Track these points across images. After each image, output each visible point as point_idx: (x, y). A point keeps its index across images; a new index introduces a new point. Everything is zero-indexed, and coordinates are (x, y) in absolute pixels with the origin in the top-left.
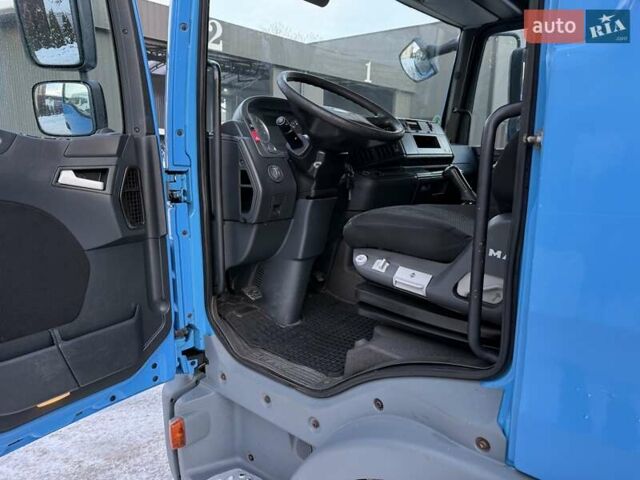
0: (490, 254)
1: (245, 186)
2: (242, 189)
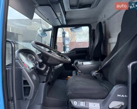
0: (118, 96)
1: (25, 86)
2: (24, 87)
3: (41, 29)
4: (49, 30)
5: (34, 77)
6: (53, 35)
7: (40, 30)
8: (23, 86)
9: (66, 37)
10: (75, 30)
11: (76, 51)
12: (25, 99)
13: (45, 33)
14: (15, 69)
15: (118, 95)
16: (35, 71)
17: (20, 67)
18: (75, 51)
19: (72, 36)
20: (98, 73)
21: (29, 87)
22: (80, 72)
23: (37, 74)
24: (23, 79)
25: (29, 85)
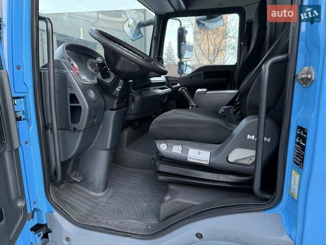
3: (131, 21)
4: (149, 24)
5: (92, 94)
6: (155, 35)
7: (130, 23)
8: (70, 105)
9: (187, 44)
10: (207, 24)
11: (205, 73)
12: (72, 129)
13: (140, 32)
14: (54, 73)
15: (249, 137)
16: (98, 88)
17: (64, 71)
18: (202, 73)
19: (217, 50)
20: (230, 107)
21: (80, 108)
22: (195, 105)
23: (101, 93)
24: (70, 91)
25: (79, 103)
